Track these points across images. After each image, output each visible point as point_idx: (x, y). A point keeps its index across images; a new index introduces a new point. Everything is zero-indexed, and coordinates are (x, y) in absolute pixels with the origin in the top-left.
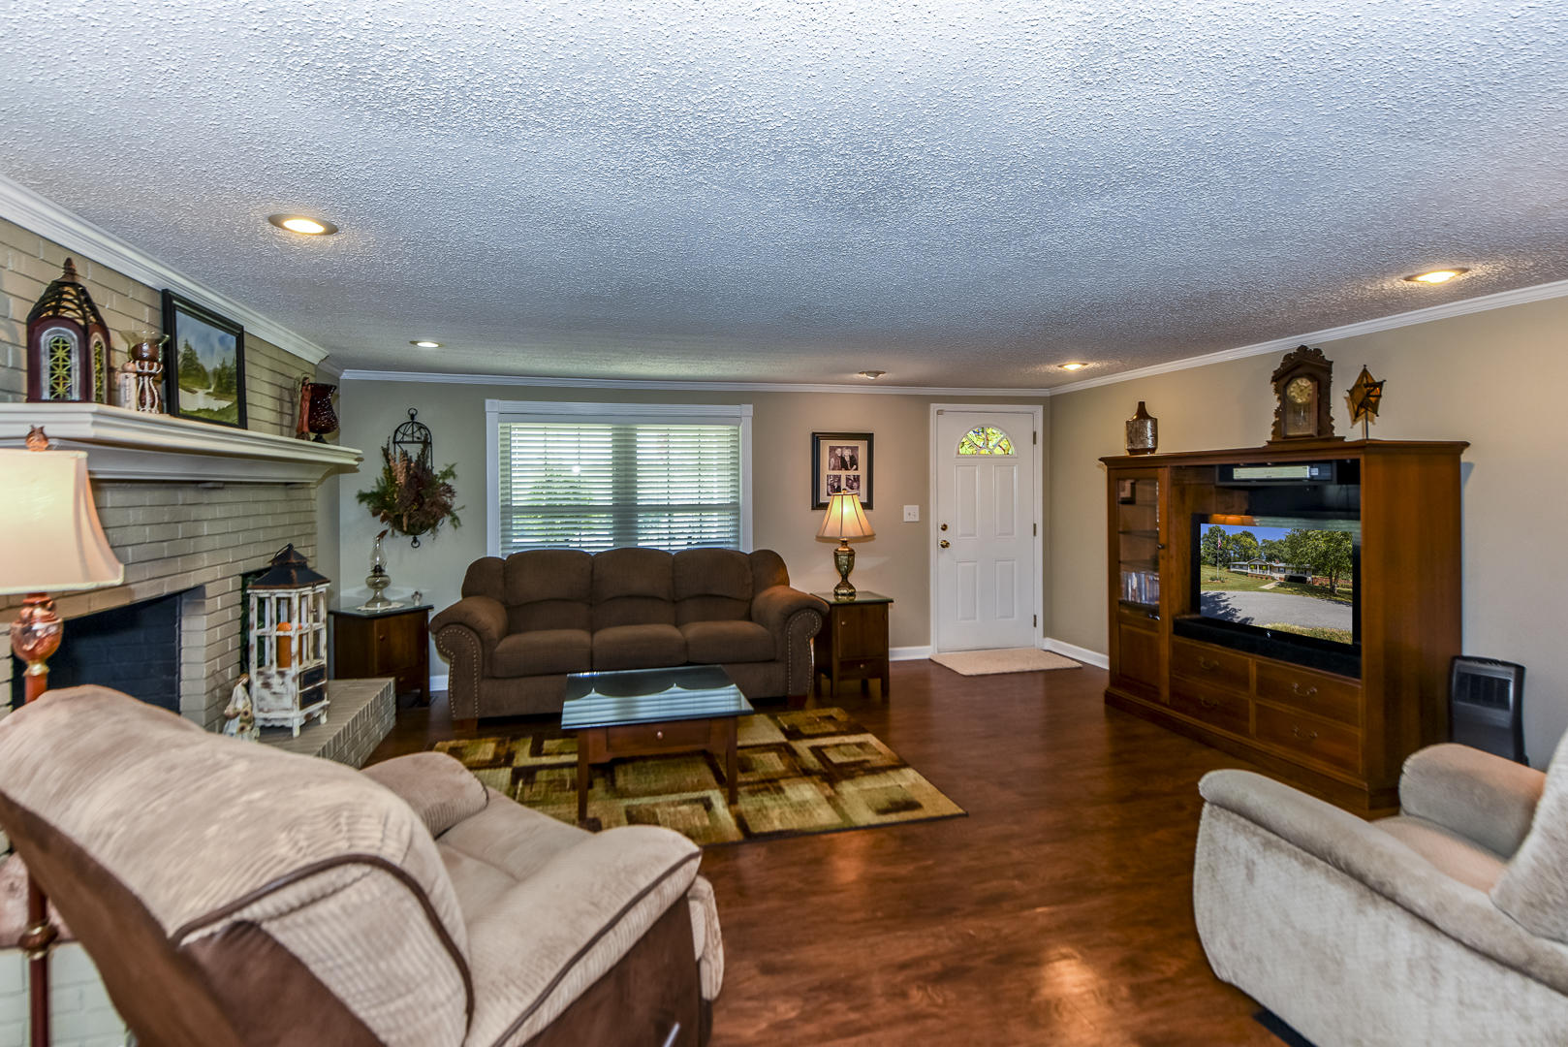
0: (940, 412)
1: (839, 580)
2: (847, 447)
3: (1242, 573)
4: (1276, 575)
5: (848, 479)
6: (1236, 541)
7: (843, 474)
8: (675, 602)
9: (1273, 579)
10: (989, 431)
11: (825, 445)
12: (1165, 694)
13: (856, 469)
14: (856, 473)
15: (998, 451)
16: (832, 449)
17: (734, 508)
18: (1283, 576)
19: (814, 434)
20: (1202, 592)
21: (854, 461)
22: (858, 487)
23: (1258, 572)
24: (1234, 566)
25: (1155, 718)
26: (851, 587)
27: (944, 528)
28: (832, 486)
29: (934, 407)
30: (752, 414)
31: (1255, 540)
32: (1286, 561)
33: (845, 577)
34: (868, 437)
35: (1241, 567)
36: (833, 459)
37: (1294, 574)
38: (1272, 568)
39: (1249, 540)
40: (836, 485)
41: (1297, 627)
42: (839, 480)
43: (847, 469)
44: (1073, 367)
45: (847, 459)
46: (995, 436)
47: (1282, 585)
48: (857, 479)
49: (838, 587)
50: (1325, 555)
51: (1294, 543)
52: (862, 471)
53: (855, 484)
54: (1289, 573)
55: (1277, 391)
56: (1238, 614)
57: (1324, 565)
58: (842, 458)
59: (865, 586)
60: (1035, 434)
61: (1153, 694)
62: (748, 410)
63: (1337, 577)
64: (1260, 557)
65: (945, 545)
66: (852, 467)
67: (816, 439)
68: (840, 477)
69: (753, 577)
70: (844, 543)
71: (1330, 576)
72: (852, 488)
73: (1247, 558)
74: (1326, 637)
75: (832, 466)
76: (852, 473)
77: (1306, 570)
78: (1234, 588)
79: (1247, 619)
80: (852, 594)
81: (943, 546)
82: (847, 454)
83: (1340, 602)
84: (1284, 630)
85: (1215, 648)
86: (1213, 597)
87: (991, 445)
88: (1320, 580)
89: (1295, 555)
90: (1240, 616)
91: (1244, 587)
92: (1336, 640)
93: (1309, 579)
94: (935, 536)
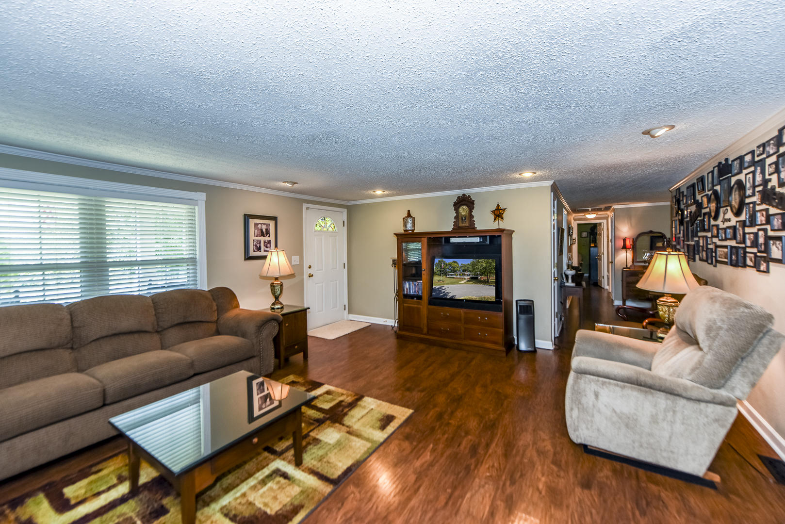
0: (307, 208)
1: (273, 300)
2: (264, 224)
3: (452, 278)
4: (466, 277)
5: (265, 242)
6: (450, 265)
7: (262, 239)
8: (157, 332)
9: (465, 279)
10: (327, 219)
11: (252, 222)
12: (425, 330)
13: (269, 237)
14: (269, 239)
15: (330, 229)
16: (256, 225)
17: (192, 261)
18: (469, 277)
19: (245, 215)
20: (433, 287)
21: (268, 232)
22: (270, 247)
23: (459, 276)
24: (449, 275)
25: (422, 341)
26: (281, 304)
27: (310, 267)
28: (256, 246)
29: (305, 205)
30: (205, 199)
31: (458, 264)
32: (470, 271)
33: (277, 298)
34: (275, 219)
35: (452, 275)
36: (256, 231)
37: (474, 276)
38: (464, 275)
39: (455, 264)
40: (258, 245)
41: (474, 297)
42: (260, 243)
43: (264, 236)
44: (379, 192)
45: (264, 231)
46: (329, 221)
47: (468, 281)
48: (269, 242)
49: (273, 304)
50: (485, 268)
51: (473, 265)
52: (272, 238)
53: (268, 245)
54: (471, 276)
55: (455, 210)
56: (449, 295)
57: (485, 272)
58: (262, 230)
59: (289, 302)
60: (344, 222)
61: (419, 330)
62: (201, 196)
63: (490, 276)
64: (460, 270)
65: (311, 276)
66: (267, 235)
67: (247, 217)
68: (260, 242)
69: (217, 305)
70: (276, 279)
71: (487, 276)
72: (267, 247)
73: (454, 271)
74: (485, 300)
75: (256, 235)
76: (267, 238)
77: (478, 274)
78: (448, 284)
79: (453, 296)
80: (282, 308)
81: (309, 276)
82: (264, 227)
83: (491, 286)
84: (469, 299)
85: (447, 308)
86: (438, 288)
87: (328, 226)
88: (484, 278)
89: (474, 269)
90: (450, 295)
91: (452, 283)
92: (489, 300)
93: (479, 278)
94: (307, 272)
